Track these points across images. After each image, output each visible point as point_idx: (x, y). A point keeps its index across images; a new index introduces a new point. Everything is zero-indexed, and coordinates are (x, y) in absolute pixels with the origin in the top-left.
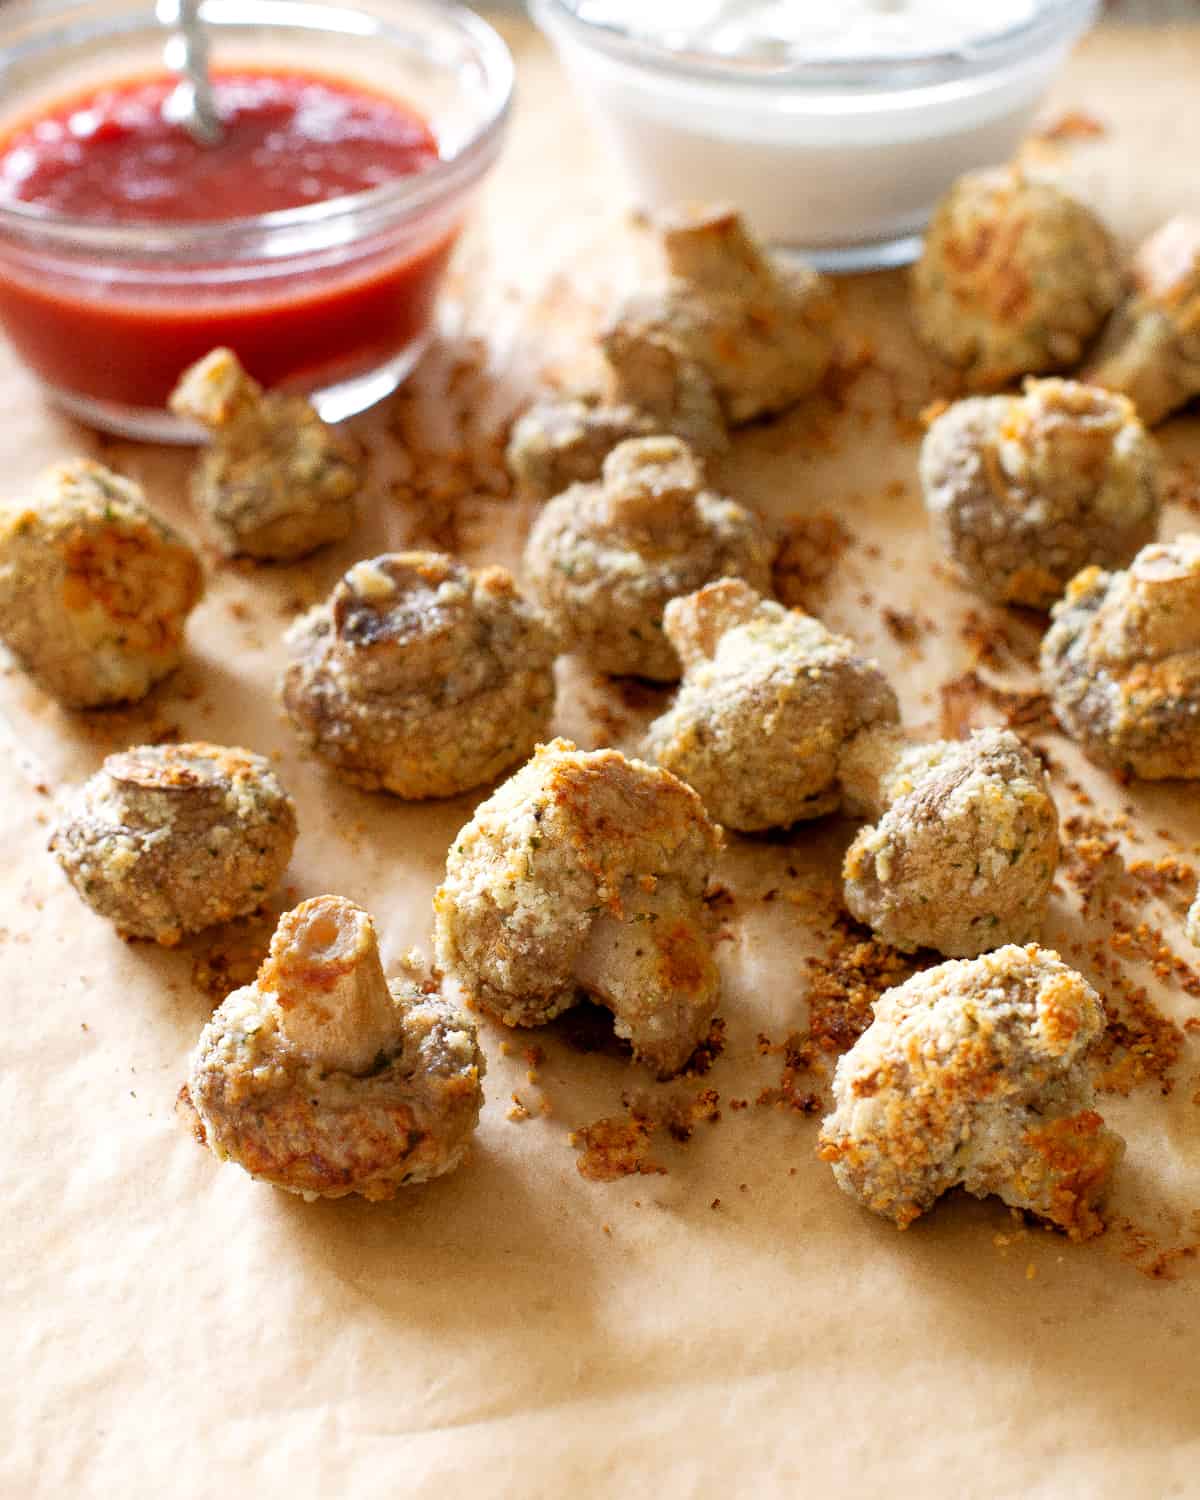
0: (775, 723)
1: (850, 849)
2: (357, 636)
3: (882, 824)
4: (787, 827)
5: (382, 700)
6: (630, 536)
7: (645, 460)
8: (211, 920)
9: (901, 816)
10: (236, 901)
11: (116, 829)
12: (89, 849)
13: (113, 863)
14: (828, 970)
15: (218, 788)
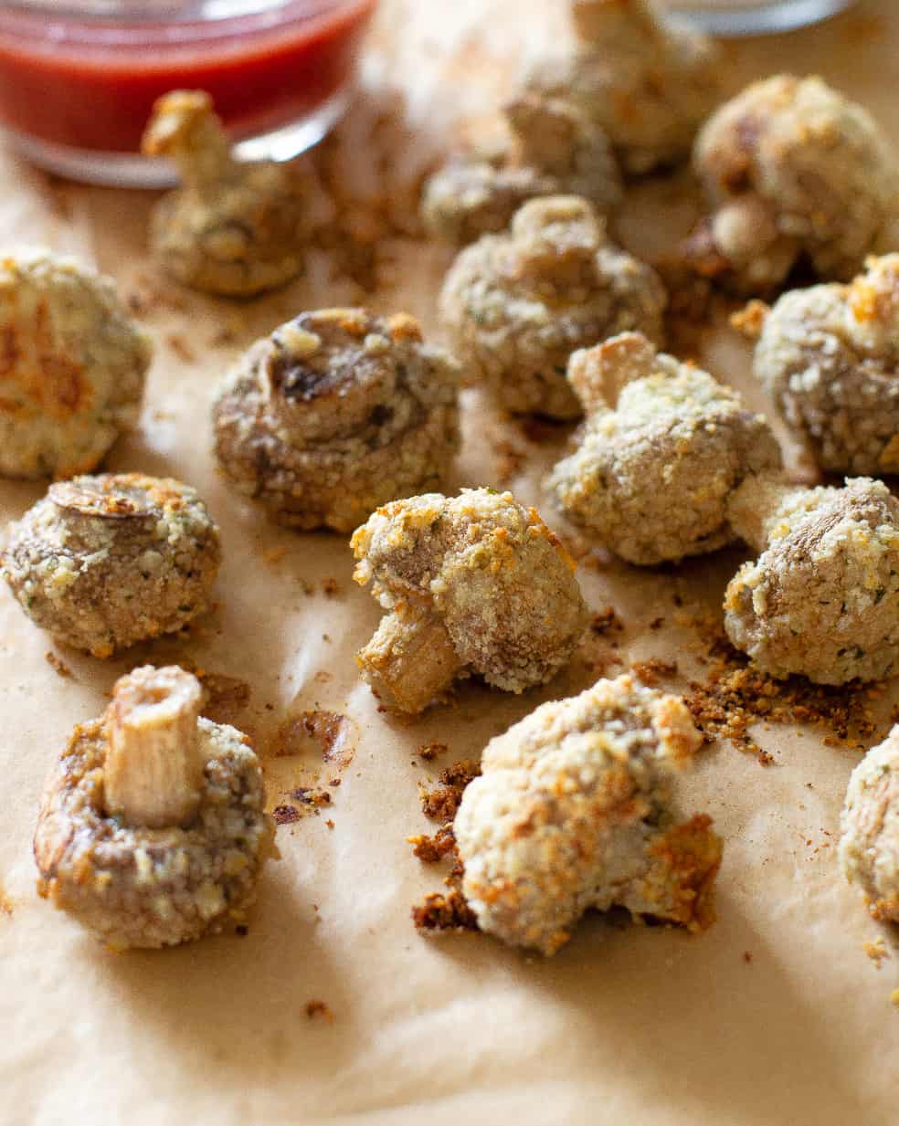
0: (673, 473)
1: (731, 582)
2: (298, 392)
3: (760, 561)
4: (677, 562)
5: (322, 447)
6: (536, 289)
7: (551, 219)
8: (142, 637)
9: (776, 556)
10: (165, 619)
11: (58, 551)
12: (34, 567)
13: (54, 581)
14: (708, 694)
15: (151, 516)
